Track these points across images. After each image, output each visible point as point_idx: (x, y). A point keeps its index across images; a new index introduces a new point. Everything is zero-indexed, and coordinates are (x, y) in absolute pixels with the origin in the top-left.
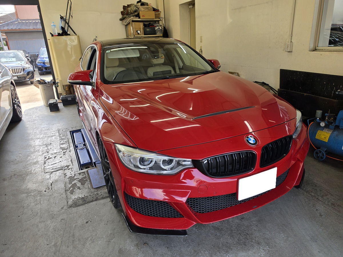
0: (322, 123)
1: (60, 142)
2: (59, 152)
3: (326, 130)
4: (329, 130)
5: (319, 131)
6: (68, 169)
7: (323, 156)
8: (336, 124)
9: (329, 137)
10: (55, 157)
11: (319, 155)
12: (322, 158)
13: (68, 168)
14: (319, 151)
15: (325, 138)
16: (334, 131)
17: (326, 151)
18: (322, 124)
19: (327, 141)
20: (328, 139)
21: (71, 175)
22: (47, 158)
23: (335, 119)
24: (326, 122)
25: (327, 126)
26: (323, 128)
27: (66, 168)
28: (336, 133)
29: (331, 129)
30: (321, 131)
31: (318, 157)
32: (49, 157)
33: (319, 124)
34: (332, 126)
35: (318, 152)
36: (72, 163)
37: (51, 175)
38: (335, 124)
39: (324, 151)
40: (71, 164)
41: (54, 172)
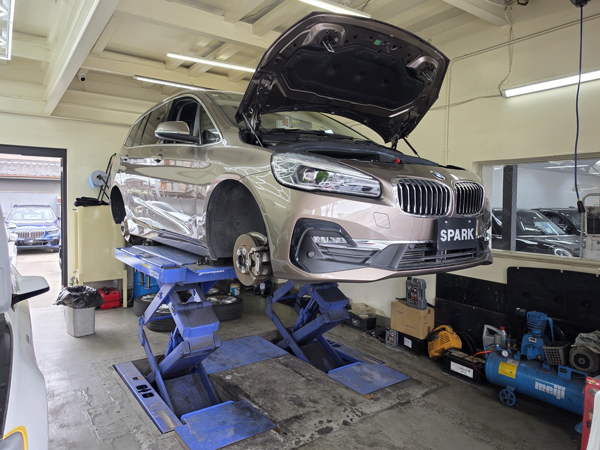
0: (504, 351)
1: (104, 385)
2: (111, 403)
3: (510, 361)
4: (513, 361)
5: (501, 362)
6: (141, 433)
7: (512, 400)
8: (522, 353)
9: (516, 369)
10: (107, 412)
11: (506, 398)
12: (511, 402)
13: (140, 431)
14: (506, 391)
15: (511, 373)
16: (520, 363)
17: (515, 392)
18: (505, 353)
19: (514, 377)
20: (515, 375)
21: (151, 443)
22: (94, 414)
23: (519, 346)
24: (509, 350)
25: (511, 356)
26: (505, 359)
27: (137, 431)
28: (523, 365)
29: (517, 360)
30: (505, 364)
31: (505, 400)
32: (96, 412)
33: (500, 353)
34: (517, 357)
35: (506, 394)
36: (143, 421)
37: (113, 444)
38: (520, 353)
39: (512, 391)
40: (142, 423)
41: (117, 439)
